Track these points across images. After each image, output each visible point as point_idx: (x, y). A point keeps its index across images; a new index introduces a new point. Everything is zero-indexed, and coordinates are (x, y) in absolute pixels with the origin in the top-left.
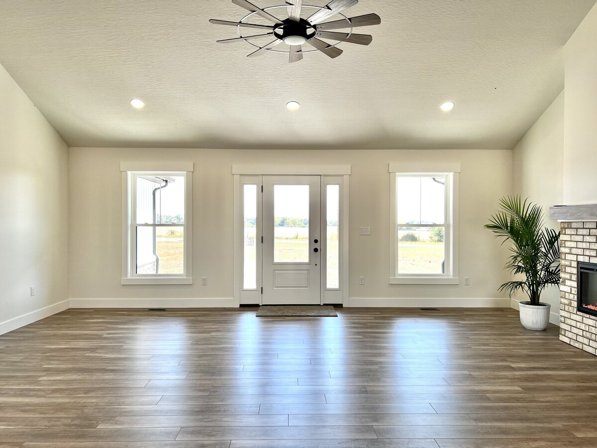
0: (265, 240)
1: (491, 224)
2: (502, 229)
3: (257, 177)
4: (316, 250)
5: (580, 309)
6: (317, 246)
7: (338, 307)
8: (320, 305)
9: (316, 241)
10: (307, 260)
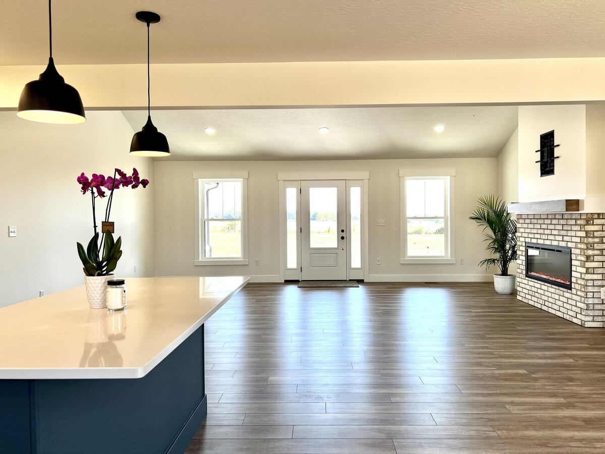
0: (304, 231)
1: (473, 216)
2: (481, 220)
3: (297, 182)
4: (343, 238)
5: (527, 276)
6: (343, 235)
7: (361, 282)
8: (346, 280)
9: (343, 231)
10: (335, 246)
